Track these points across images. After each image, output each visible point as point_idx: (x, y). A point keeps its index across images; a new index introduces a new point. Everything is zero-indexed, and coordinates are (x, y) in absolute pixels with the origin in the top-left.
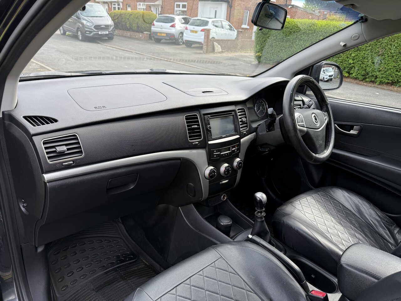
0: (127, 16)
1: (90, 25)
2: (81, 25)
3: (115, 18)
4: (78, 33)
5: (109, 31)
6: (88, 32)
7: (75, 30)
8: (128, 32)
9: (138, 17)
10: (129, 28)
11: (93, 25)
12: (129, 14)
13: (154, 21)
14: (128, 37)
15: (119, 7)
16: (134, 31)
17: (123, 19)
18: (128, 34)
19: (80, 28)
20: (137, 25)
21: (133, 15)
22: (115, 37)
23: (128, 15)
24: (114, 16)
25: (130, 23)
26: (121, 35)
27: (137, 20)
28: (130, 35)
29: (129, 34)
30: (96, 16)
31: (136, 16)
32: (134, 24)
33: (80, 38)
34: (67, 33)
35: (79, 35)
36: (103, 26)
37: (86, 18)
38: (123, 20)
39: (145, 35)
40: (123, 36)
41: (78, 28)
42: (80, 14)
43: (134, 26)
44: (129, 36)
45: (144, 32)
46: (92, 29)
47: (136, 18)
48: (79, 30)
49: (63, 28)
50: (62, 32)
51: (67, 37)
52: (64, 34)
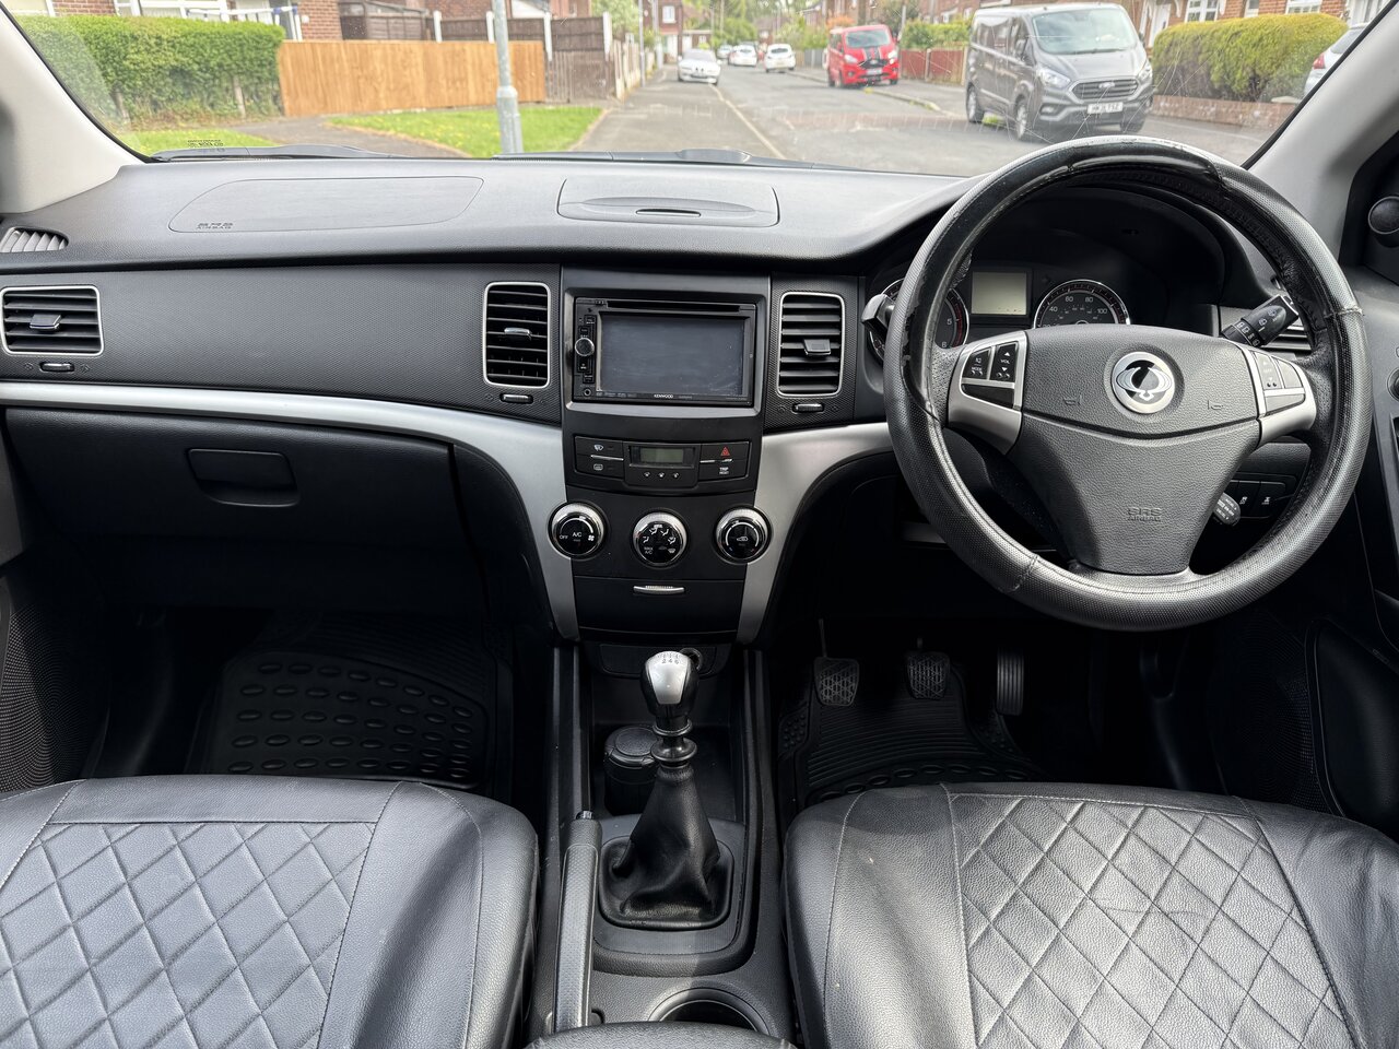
0: (1219, 39)
1: (1061, 85)
2: (1031, 87)
3: (1171, 54)
4: (1016, 115)
5: (1126, 102)
6: (1049, 110)
7: (1010, 103)
8: (1210, 101)
9: (1261, 40)
10: (1216, 86)
11: (1072, 82)
12: (1230, 33)
13: (1325, 48)
14: (1209, 121)
15: (1211, 10)
16: (1235, 97)
17: (1200, 53)
18: (1211, 108)
19: (1025, 94)
20: (1254, 71)
21: (1244, 34)
22: (1148, 121)
23: (1224, 37)
24: (1171, 45)
25: (1224, 66)
26: (1180, 115)
27: (1255, 54)
28: (1218, 113)
29: (1213, 109)
30: (1092, 48)
31: (1257, 38)
32: (1240, 71)
33: (1022, 130)
34: (988, 117)
35: (1019, 119)
36: (1106, 85)
37: (1053, 59)
38: (1201, 57)
39: (1278, 107)
40: (1188, 119)
41: (1020, 97)
42: (1035, 46)
43: (1238, 76)
44: (1212, 118)
45: (1273, 100)
46: (1066, 98)
47: (1254, 45)
48: (1022, 101)
49: (976, 99)
50: (972, 112)
51: (987, 129)
52: (977, 120)
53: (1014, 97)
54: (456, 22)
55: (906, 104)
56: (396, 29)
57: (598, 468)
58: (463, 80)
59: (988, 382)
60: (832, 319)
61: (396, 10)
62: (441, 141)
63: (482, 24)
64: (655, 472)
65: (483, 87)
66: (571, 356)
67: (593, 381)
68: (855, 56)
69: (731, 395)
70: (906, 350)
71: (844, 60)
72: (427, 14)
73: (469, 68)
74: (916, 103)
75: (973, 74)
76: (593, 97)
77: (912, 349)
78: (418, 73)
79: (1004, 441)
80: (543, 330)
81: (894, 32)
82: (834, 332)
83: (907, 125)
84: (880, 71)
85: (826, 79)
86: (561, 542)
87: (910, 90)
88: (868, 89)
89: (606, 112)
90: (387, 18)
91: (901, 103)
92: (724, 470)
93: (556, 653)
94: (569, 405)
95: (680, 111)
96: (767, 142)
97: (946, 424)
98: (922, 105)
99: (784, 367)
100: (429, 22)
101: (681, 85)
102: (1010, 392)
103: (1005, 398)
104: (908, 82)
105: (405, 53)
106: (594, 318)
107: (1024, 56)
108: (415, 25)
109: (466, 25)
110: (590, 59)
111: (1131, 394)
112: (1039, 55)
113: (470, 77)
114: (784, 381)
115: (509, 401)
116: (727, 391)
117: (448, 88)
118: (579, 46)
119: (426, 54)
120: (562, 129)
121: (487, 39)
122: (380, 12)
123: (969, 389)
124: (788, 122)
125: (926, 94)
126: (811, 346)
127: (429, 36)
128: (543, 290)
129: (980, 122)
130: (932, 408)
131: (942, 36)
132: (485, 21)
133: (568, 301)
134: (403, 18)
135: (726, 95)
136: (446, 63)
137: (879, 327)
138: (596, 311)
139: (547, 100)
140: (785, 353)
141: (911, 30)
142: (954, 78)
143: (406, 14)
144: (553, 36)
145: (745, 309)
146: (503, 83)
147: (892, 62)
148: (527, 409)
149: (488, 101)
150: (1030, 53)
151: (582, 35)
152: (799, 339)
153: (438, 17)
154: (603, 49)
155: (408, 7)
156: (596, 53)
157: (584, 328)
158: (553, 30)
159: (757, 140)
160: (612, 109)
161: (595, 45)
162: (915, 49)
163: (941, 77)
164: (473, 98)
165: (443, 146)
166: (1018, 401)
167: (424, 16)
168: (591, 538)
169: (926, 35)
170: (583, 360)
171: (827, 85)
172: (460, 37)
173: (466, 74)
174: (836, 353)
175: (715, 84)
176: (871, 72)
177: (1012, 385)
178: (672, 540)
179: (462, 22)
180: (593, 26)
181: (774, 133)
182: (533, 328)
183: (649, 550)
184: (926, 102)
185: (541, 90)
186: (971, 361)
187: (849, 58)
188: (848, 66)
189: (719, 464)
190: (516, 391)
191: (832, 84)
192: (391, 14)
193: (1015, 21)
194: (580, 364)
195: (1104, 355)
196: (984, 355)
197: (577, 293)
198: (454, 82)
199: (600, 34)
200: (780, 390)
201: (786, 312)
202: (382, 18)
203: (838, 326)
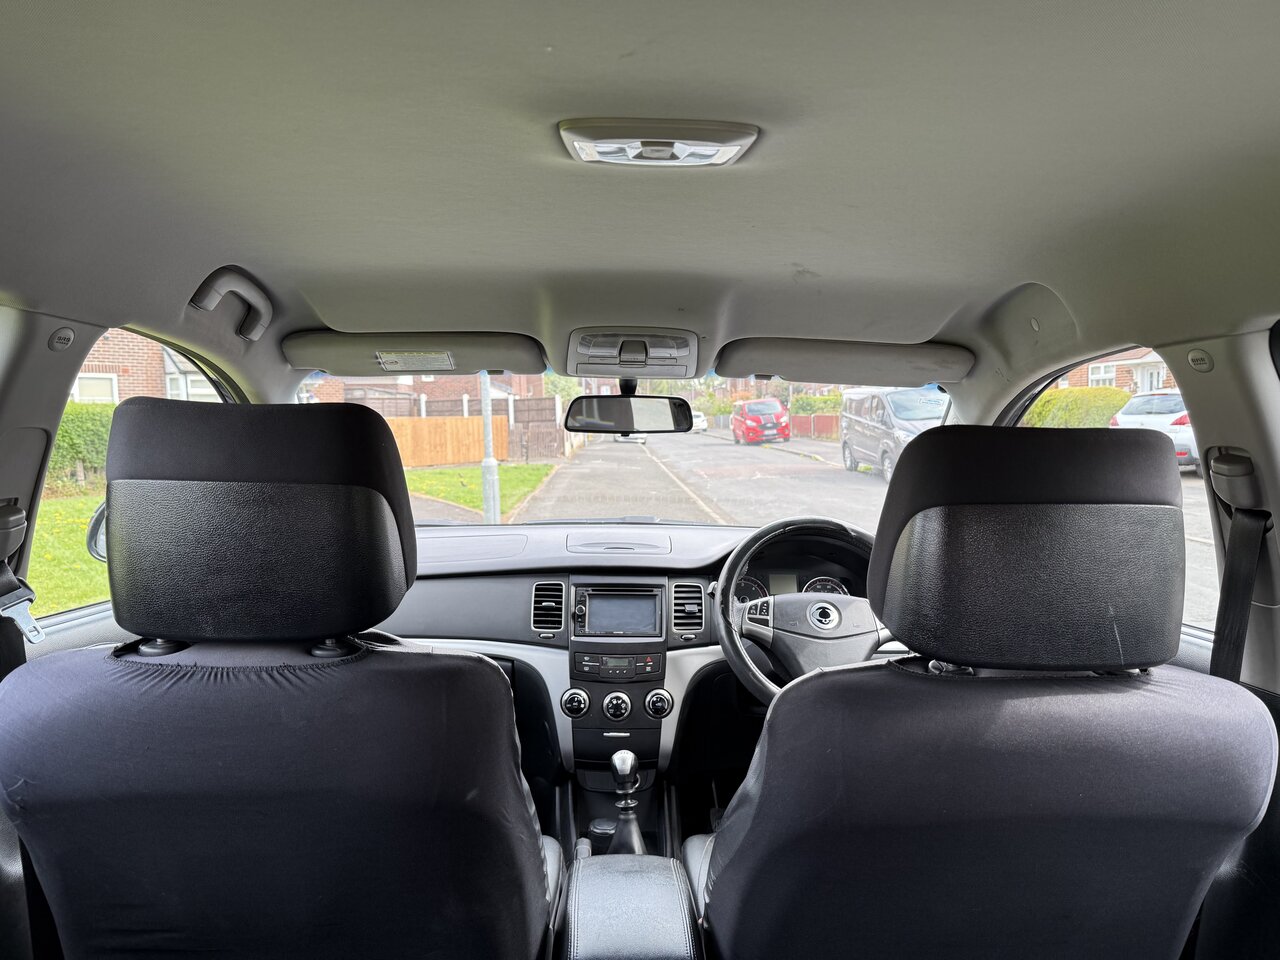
2: (892, 444)
4: (883, 465)
7: (877, 456)
9: (1067, 406)
13: (1118, 411)
19: (888, 450)
33: (889, 476)
34: (862, 466)
35: (885, 468)
37: (906, 424)
41: (885, 452)
42: (892, 415)
48: (886, 455)
49: (851, 453)
50: (848, 463)
51: (861, 475)
52: (854, 468)
53: (880, 454)
54: (438, 402)
55: (797, 456)
56: (389, 407)
57: (586, 669)
58: (443, 445)
59: (758, 616)
60: (698, 595)
61: (391, 393)
62: (427, 493)
63: (459, 403)
64: (614, 671)
65: (459, 451)
66: (574, 614)
67: (584, 626)
68: (753, 420)
69: (652, 632)
70: (722, 603)
71: (746, 424)
72: (415, 396)
73: (449, 436)
74: (805, 456)
75: (846, 435)
76: (546, 456)
77: (725, 603)
78: (407, 441)
79: (768, 642)
80: (561, 603)
81: (784, 403)
82: (699, 601)
83: (797, 474)
84: (775, 432)
85: (732, 438)
86: (567, 708)
87: (798, 445)
88: (767, 445)
89: (556, 467)
90: (383, 399)
91: (793, 456)
92: (648, 669)
93: (557, 789)
94: (573, 638)
95: (615, 466)
96: (686, 489)
97: (742, 635)
98: (811, 457)
99: (676, 618)
100: (417, 402)
101: (616, 445)
102: (767, 620)
103: (765, 623)
104: (798, 439)
105: (398, 426)
106: (585, 597)
107: (884, 423)
108: (405, 405)
109: (446, 404)
110: (544, 428)
111: (821, 621)
112: (895, 420)
113: (449, 443)
114: (676, 625)
115: (544, 638)
116: (649, 630)
117: (431, 451)
118: (536, 418)
119: (414, 427)
120: (522, 481)
121: (463, 415)
122: (377, 395)
123: (751, 619)
124: (702, 473)
125: (814, 449)
126: (688, 608)
127: (416, 411)
128: (561, 585)
129: (856, 470)
130: (735, 628)
131: (822, 405)
132: (462, 401)
133: (573, 589)
134: (396, 399)
135: (652, 452)
136: (430, 432)
137: (712, 595)
138: (586, 594)
139: (510, 459)
140: (676, 611)
141: (797, 401)
142: (834, 436)
143: (398, 396)
144: (515, 411)
145: (656, 591)
146: (487, 455)
147: (784, 424)
148: (551, 642)
149: (462, 461)
150: (888, 420)
151: (538, 410)
152: (683, 605)
153: (424, 398)
154: (555, 420)
155: (399, 391)
156: (549, 424)
157: (580, 602)
158: (515, 407)
159: (678, 486)
160: (561, 465)
161: (549, 417)
162: (802, 414)
163: (824, 435)
164: (450, 458)
165: (428, 497)
166: (771, 624)
167: (412, 397)
168: (582, 706)
169: (808, 404)
170: (579, 616)
171: (733, 442)
172: (441, 413)
173: (446, 441)
174: (700, 611)
175: (643, 443)
176: (767, 432)
177: (768, 618)
178: (623, 706)
179: (443, 401)
180: (547, 404)
181: (692, 480)
182: (556, 603)
183: (612, 711)
184: (813, 455)
185: (505, 451)
186: (751, 608)
187: (749, 423)
188: (749, 429)
189: (646, 666)
190: (547, 633)
191: (738, 442)
192: (386, 396)
193: (874, 397)
194: (579, 618)
195: (805, 605)
196: (756, 606)
197: (577, 586)
198: (435, 447)
199: (553, 409)
200: (674, 629)
201: (676, 592)
202: (379, 399)
203: (700, 598)
